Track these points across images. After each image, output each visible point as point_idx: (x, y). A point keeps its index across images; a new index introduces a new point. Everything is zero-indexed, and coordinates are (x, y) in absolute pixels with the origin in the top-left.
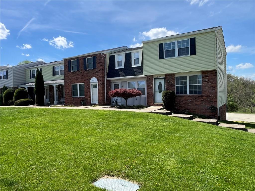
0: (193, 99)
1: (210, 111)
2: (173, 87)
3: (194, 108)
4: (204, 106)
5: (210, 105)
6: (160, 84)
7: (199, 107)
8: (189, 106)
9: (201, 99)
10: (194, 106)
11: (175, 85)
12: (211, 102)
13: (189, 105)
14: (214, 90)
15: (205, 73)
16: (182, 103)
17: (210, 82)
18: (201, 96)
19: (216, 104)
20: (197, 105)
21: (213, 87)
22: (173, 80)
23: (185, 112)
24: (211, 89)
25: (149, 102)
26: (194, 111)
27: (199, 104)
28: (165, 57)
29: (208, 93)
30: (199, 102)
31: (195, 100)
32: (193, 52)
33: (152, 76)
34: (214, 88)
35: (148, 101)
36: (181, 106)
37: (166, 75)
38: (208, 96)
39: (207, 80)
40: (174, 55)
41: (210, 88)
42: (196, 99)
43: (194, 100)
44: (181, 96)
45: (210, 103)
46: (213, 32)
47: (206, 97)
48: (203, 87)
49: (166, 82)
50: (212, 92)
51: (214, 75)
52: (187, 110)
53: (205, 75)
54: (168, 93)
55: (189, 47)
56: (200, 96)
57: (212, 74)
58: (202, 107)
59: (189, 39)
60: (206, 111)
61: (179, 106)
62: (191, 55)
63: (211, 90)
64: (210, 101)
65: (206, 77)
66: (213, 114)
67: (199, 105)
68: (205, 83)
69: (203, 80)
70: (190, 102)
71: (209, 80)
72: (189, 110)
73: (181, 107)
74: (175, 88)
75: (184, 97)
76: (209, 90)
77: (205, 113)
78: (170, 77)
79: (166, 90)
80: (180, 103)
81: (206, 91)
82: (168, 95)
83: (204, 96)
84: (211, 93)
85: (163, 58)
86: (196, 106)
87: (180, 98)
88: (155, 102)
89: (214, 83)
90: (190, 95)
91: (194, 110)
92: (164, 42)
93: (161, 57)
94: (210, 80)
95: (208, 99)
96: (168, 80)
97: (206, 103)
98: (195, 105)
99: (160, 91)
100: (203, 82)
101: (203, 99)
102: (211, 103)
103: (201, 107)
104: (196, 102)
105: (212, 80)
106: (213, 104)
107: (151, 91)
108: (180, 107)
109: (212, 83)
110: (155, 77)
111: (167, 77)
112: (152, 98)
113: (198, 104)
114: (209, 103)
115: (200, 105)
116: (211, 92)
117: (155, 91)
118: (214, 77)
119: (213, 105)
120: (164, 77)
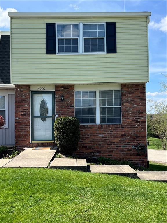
0: (107, 132)
1: (136, 153)
2: (70, 110)
3: (109, 149)
4: (125, 145)
5: (135, 143)
6: (43, 103)
7: (117, 146)
8: (100, 145)
9: (121, 133)
10: (108, 145)
11: (74, 107)
12: (137, 137)
13: (101, 143)
14: (142, 116)
15: (127, 88)
16: (88, 141)
17: (136, 103)
18: (122, 127)
19: (145, 141)
20: (114, 143)
21: (140, 111)
22: (71, 96)
23: (93, 156)
24: (137, 114)
25: (21, 139)
26: (110, 154)
27: (118, 141)
28: (59, 51)
29: (133, 122)
30: (117, 137)
31: (111, 134)
32: (112, 49)
33: (28, 87)
34: (142, 113)
35: (17, 137)
36: (85, 145)
37: (57, 87)
38: (132, 127)
39: (130, 99)
40: (76, 50)
41: (135, 113)
42: (112, 132)
43: (109, 135)
44: (86, 127)
45: (135, 139)
46: (146, 18)
47: (128, 129)
48: (124, 111)
49: (58, 100)
50: (139, 120)
51: (141, 91)
52: (97, 152)
53: (127, 91)
54: (69, 122)
55: (104, 39)
56: (119, 128)
57: (139, 89)
58: (123, 147)
59: (105, 24)
60: (130, 153)
61: (81, 145)
62: (108, 52)
63: (137, 117)
64: (135, 135)
65: (129, 95)
66: (141, 159)
67: (117, 143)
68: (127, 104)
69: (124, 98)
70: (103, 137)
71: (133, 100)
72: (101, 152)
73: (86, 147)
74: (73, 112)
75: (91, 128)
76: (134, 117)
77: (128, 157)
78: (66, 91)
79: (57, 116)
80: (84, 141)
81: (129, 119)
82: (69, 125)
83: (125, 128)
84: (136, 122)
85: (55, 53)
86: (112, 145)
87: (84, 130)
88: (33, 140)
89: (142, 105)
90: (102, 125)
91: (109, 152)
92: (58, 22)
93: (50, 50)
94: (135, 100)
95: (132, 133)
96: (62, 96)
97: (128, 139)
98: (112, 143)
99: (44, 117)
100: (125, 102)
101: (124, 132)
102: (138, 139)
103: (121, 146)
104: (111, 137)
105: (138, 100)
106: (140, 141)
107: (25, 117)
108: (83, 147)
109: (139, 106)
110: (33, 89)
111: (60, 91)
112: (27, 131)
113: (116, 140)
114: (133, 139)
115: (119, 143)
116: (137, 120)
117: (33, 117)
118: (142, 94)
119: (141, 143)
120: (53, 89)
